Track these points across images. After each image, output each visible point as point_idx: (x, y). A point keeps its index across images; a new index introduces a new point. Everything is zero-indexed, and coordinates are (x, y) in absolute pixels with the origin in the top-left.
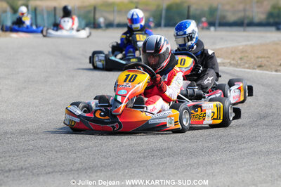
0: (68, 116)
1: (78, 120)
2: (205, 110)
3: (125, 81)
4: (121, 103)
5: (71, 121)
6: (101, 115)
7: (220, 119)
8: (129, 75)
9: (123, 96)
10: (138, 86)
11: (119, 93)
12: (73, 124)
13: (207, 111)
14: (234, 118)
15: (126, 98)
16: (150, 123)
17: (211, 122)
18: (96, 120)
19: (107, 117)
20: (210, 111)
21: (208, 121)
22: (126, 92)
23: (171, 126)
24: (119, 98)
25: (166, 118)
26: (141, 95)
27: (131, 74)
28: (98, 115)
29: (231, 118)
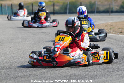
0: (30, 59)
1: (35, 61)
2: (100, 55)
3: (59, 40)
4: (57, 52)
5: (32, 61)
6: (47, 58)
7: (108, 59)
8: (61, 37)
9: (58, 48)
10: (65, 43)
11: (56, 46)
12: (33, 63)
13: (101, 56)
14: (115, 58)
15: (60, 49)
16: (72, 61)
17: (103, 61)
18: (44, 61)
19: (50, 59)
20: (103, 55)
21: (102, 60)
22: (60, 46)
23: (83, 63)
24: (56, 49)
25: (80, 59)
26: (67, 47)
27: (62, 37)
28: (45, 58)
29: (113, 58)
